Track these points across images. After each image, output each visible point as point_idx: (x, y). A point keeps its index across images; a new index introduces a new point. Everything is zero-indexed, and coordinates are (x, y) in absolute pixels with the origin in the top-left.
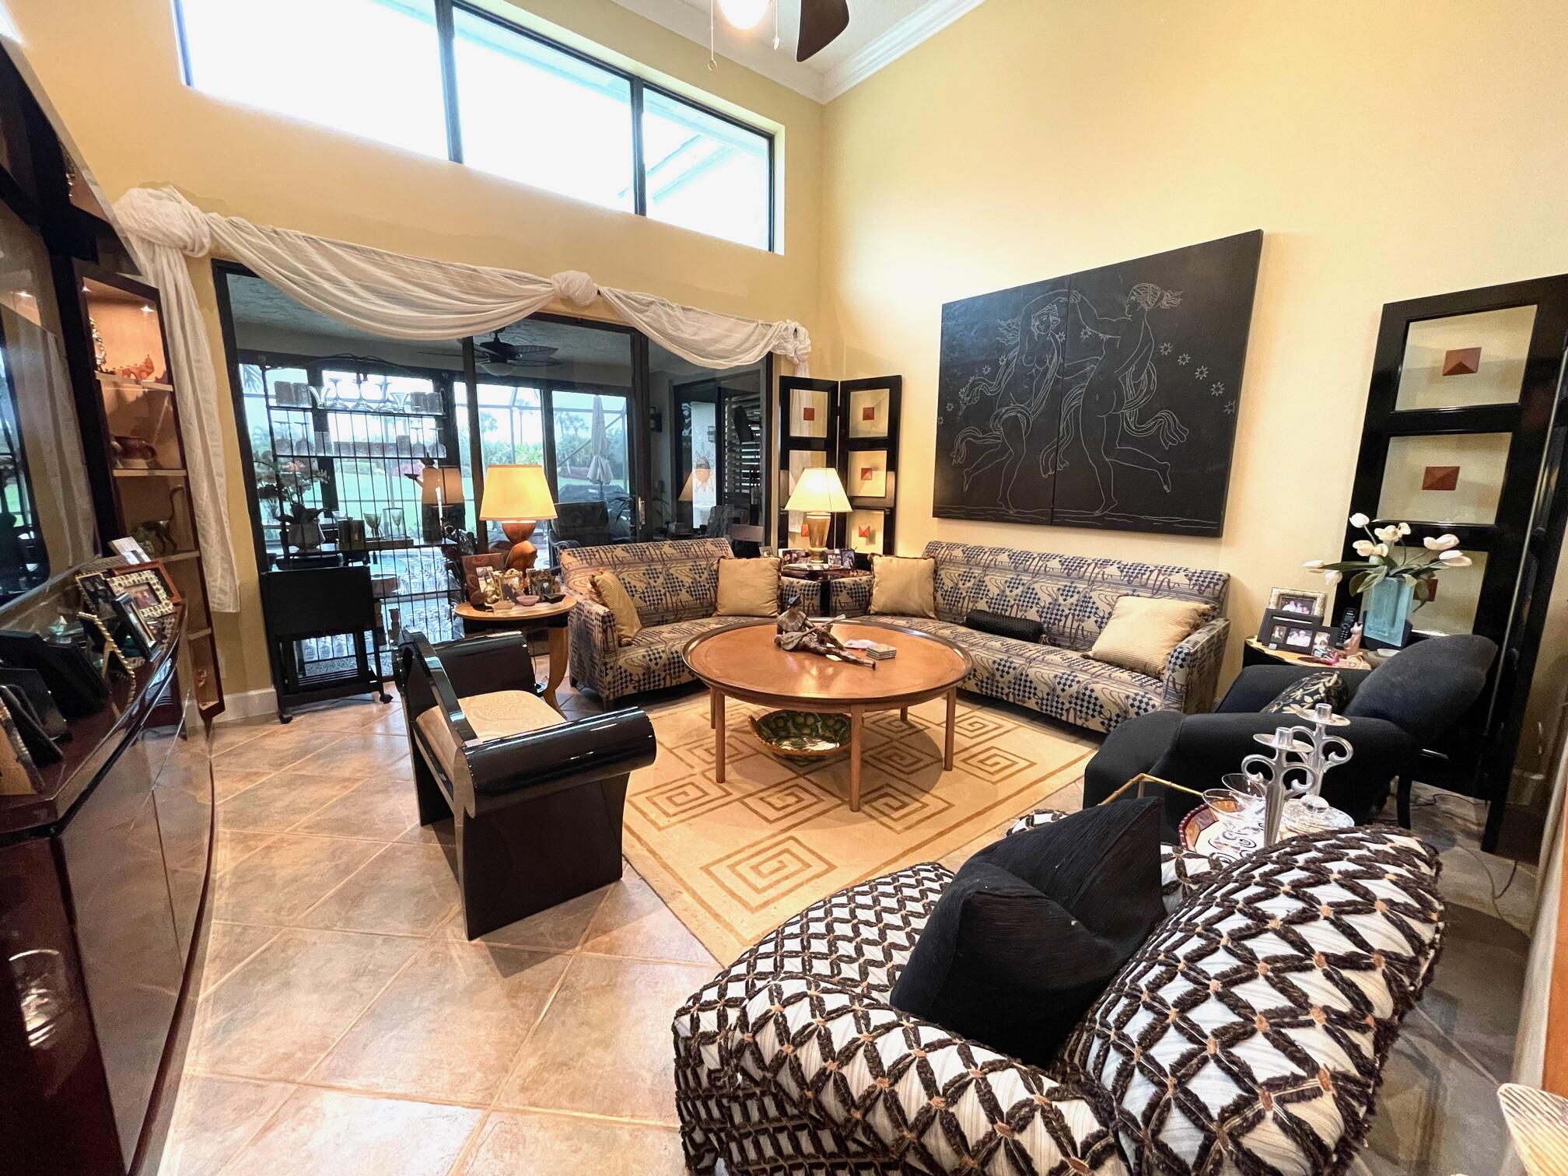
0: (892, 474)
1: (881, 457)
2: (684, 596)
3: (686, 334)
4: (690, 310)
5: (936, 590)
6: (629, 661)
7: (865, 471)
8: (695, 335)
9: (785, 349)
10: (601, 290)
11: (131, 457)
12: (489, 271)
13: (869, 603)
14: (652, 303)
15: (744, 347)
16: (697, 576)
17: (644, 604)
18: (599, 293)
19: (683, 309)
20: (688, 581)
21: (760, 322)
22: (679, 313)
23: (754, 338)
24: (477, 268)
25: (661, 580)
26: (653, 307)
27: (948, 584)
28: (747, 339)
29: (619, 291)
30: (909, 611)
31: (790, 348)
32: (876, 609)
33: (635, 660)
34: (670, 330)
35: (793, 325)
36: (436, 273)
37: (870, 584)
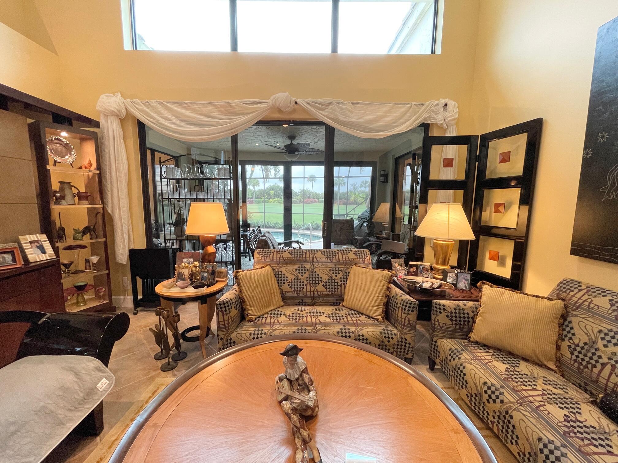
0: (525, 209)
1: (515, 194)
2: (320, 288)
3: (354, 118)
4: (358, 103)
5: (561, 338)
6: (239, 336)
7: (497, 205)
8: (359, 118)
9: (434, 119)
10: (298, 101)
11: (82, 200)
12: (236, 102)
13: (470, 330)
14: (330, 103)
15: (399, 122)
16: (334, 276)
17: (290, 290)
18: (296, 103)
19: (352, 103)
20: (325, 278)
21: (413, 103)
22: (349, 107)
23: (408, 114)
24: (230, 101)
25: (306, 275)
26: (331, 106)
27: (581, 338)
28: (401, 117)
29: (310, 100)
30: (516, 352)
31: (439, 119)
32: (477, 339)
33: (243, 335)
34: (342, 118)
35: (443, 101)
36: (211, 108)
37: (475, 311)
